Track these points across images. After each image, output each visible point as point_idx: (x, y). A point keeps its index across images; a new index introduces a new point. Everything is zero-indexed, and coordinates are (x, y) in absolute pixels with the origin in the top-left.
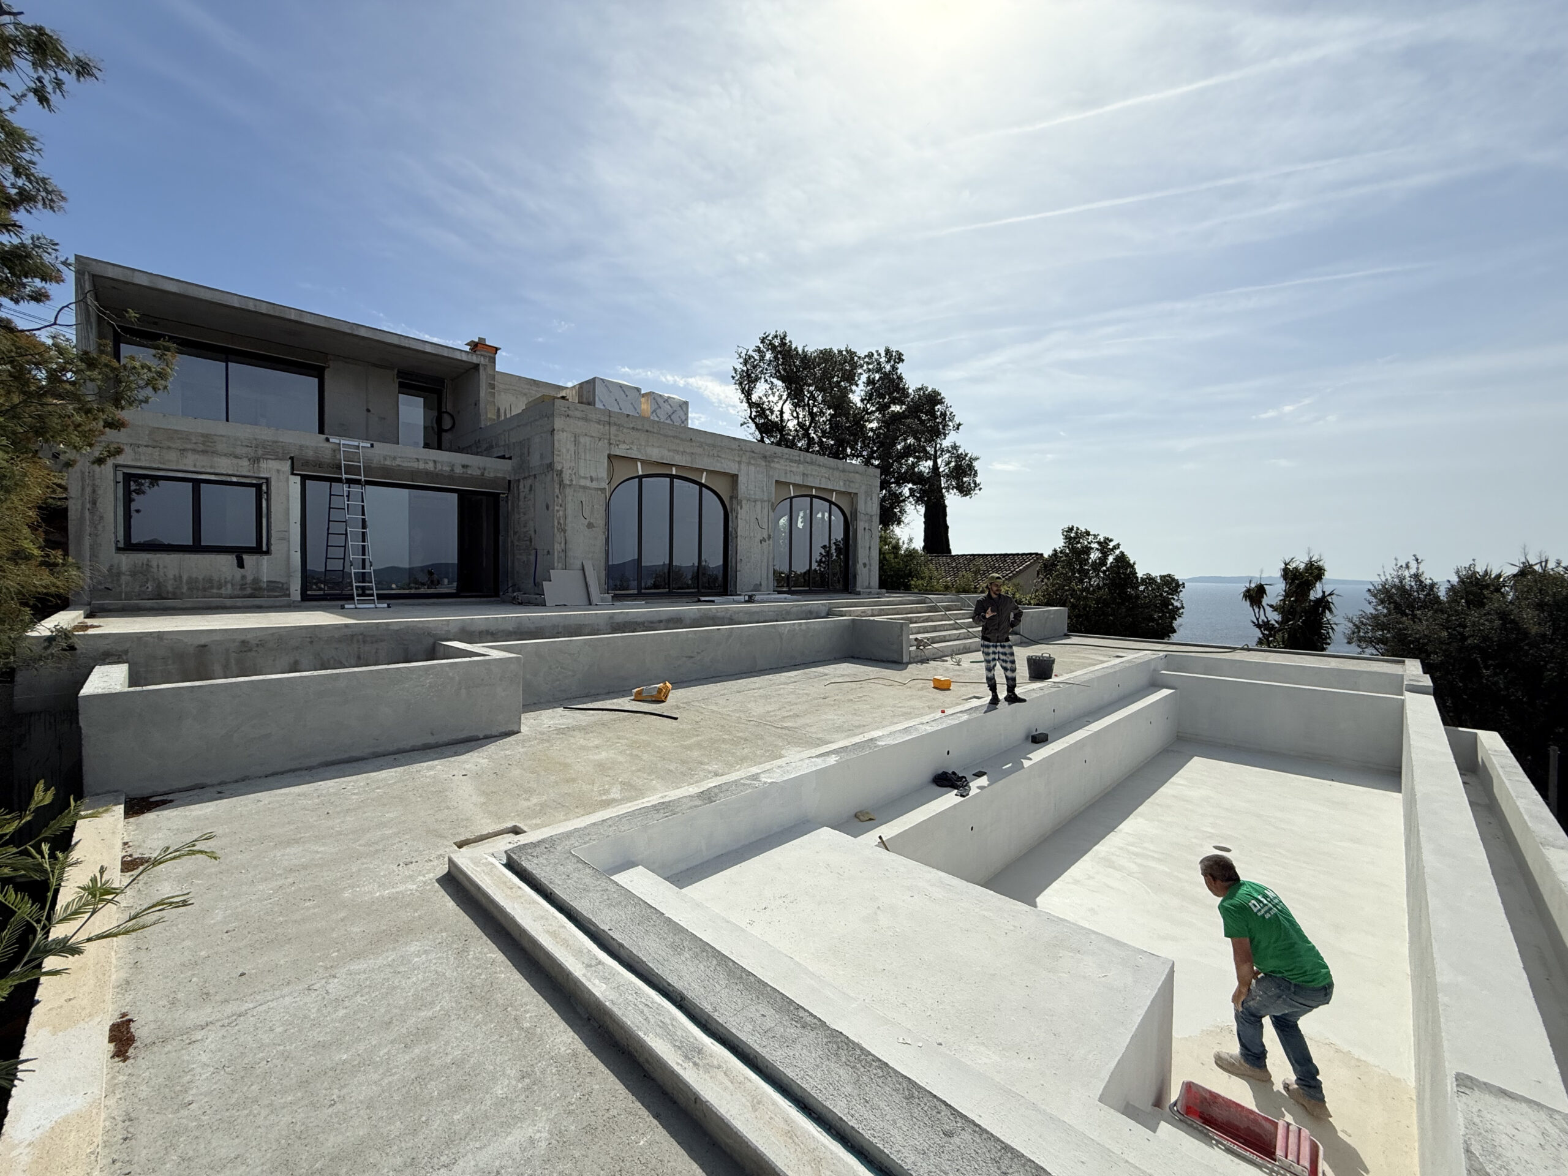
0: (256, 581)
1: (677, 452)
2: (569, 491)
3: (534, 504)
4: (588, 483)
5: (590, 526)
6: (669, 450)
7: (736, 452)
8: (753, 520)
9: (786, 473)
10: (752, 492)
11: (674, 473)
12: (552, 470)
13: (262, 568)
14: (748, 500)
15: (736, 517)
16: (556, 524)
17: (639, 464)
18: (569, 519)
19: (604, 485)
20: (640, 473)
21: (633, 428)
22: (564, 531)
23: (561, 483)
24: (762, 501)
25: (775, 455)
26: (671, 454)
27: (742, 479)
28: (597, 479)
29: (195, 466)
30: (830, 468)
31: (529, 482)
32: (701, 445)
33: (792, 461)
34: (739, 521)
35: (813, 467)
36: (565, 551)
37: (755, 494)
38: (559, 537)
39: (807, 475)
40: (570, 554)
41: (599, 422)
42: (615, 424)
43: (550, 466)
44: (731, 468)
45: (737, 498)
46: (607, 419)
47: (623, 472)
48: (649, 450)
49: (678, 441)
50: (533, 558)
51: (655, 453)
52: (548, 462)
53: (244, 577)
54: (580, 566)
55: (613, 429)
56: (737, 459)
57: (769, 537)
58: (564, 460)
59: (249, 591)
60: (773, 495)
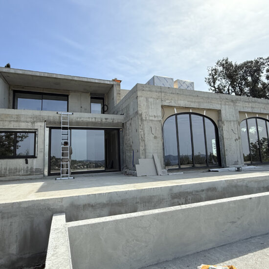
0: (32, 168)
1: (192, 102)
2: (145, 123)
3: (132, 131)
4: (153, 118)
5: (155, 137)
6: (188, 101)
7: (219, 100)
8: (230, 130)
9: (243, 108)
10: (228, 117)
11: (191, 111)
12: (138, 114)
13: (34, 163)
14: (227, 121)
15: (222, 130)
16: (140, 137)
17: (175, 109)
18: (146, 135)
19: (160, 119)
20: (176, 113)
21: (172, 93)
22: (144, 141)
23: (142, 120)
24: (234, 121)
25: (237, 100)
26: (189, 103)
27: (223, 112)
28: (157, 116)
29: (14, 126)
30: (264, 104)
31: (130, 122)
32: (202, 98)
33: (246, 102)
34: (224, 132)
35: (256, 104)
36: (145, 150)
37: (230, 118)
38: (142, 144)
39: (254, 108)
40: (147, 151)
41: (156, 92)
42: (163, 92)
43: (137, 113)
44: (217, 107)
45: (221, 120)
46: (160, 90)
47: (169, 113)
48: (179, 102)
49: (192, 97)
50: (132, 154)
51: (182, 103)
52: (136, 111)
53: (27, 167)
54: (152, 157)
55: (163, 94)
56: (220, 103)
57: (239, 138)
58: (142, 109)
59: (29, 173)
60: (239, 118)
